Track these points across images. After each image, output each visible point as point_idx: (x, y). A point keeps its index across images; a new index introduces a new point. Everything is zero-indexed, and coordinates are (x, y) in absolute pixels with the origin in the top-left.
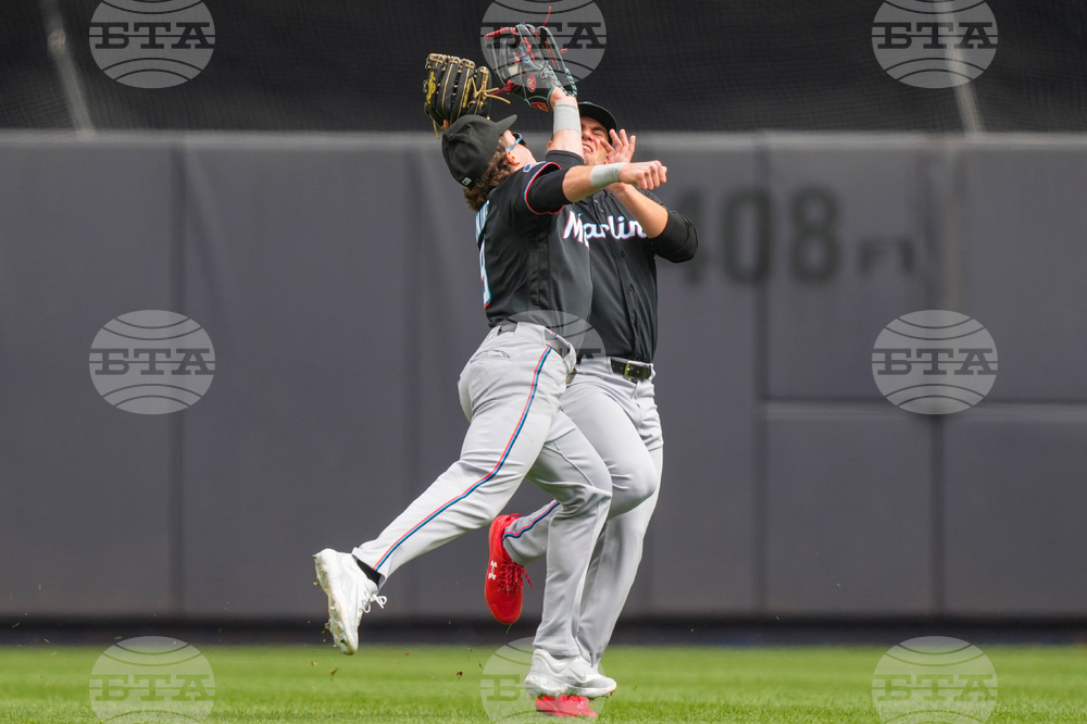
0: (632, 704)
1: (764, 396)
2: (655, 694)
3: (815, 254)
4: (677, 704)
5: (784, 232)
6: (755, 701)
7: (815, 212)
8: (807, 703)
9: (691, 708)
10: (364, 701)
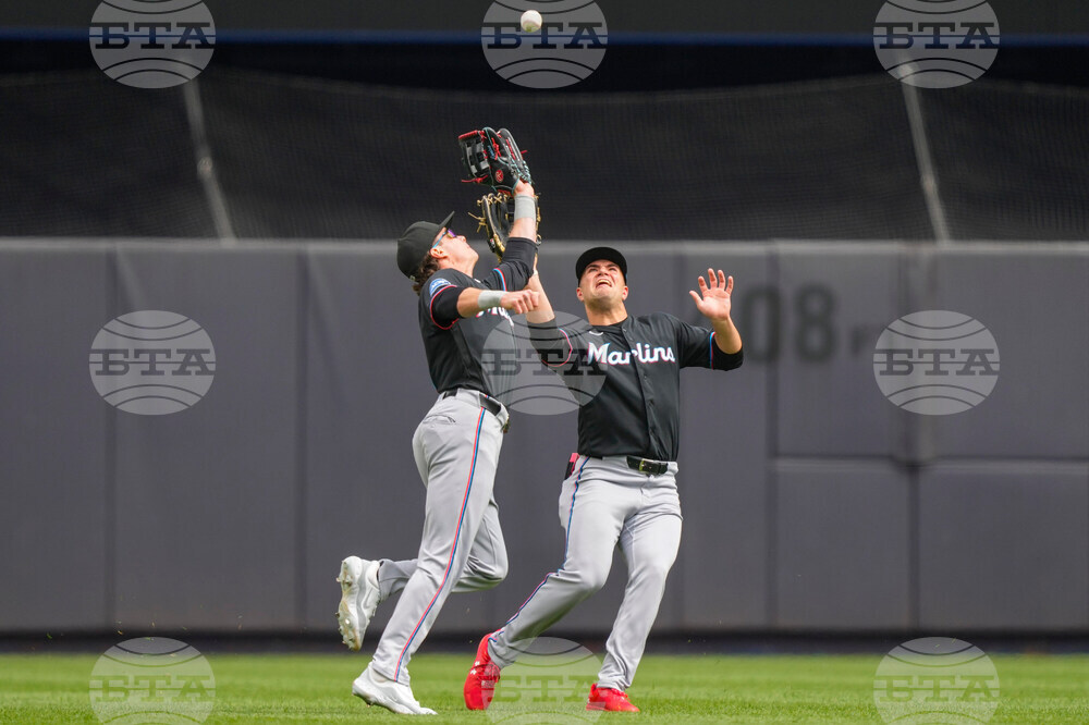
0: (668, 701)
1: (774, 453)
2: (687, 693)
3: (815, 339)
4: (704, 701)
5: (791, 322)
6: (767, 699)
7: (815, 305)
8: (807, 700)
9: (715, 704)
10: (451, 698)
